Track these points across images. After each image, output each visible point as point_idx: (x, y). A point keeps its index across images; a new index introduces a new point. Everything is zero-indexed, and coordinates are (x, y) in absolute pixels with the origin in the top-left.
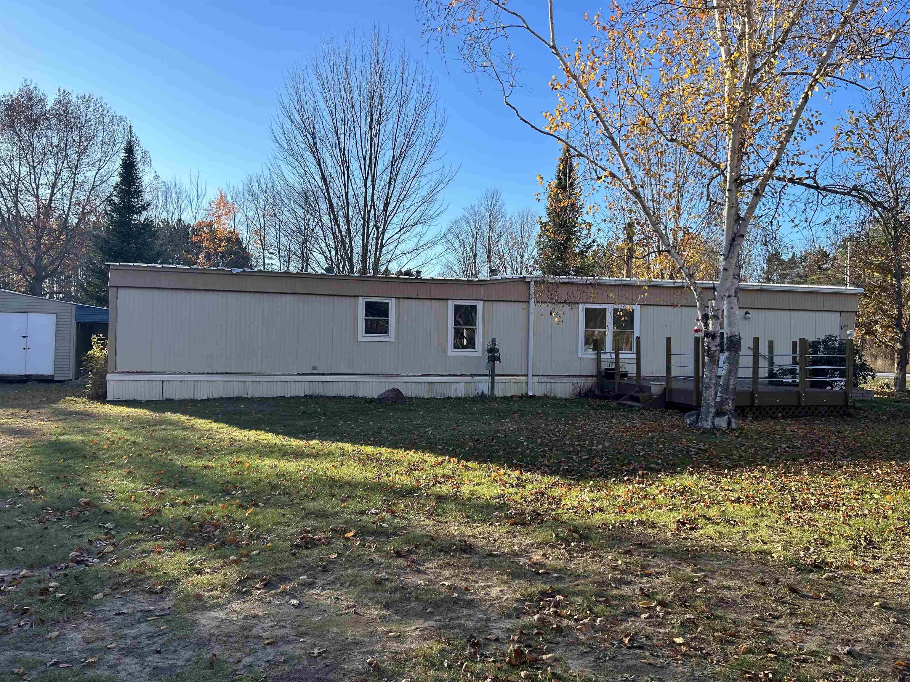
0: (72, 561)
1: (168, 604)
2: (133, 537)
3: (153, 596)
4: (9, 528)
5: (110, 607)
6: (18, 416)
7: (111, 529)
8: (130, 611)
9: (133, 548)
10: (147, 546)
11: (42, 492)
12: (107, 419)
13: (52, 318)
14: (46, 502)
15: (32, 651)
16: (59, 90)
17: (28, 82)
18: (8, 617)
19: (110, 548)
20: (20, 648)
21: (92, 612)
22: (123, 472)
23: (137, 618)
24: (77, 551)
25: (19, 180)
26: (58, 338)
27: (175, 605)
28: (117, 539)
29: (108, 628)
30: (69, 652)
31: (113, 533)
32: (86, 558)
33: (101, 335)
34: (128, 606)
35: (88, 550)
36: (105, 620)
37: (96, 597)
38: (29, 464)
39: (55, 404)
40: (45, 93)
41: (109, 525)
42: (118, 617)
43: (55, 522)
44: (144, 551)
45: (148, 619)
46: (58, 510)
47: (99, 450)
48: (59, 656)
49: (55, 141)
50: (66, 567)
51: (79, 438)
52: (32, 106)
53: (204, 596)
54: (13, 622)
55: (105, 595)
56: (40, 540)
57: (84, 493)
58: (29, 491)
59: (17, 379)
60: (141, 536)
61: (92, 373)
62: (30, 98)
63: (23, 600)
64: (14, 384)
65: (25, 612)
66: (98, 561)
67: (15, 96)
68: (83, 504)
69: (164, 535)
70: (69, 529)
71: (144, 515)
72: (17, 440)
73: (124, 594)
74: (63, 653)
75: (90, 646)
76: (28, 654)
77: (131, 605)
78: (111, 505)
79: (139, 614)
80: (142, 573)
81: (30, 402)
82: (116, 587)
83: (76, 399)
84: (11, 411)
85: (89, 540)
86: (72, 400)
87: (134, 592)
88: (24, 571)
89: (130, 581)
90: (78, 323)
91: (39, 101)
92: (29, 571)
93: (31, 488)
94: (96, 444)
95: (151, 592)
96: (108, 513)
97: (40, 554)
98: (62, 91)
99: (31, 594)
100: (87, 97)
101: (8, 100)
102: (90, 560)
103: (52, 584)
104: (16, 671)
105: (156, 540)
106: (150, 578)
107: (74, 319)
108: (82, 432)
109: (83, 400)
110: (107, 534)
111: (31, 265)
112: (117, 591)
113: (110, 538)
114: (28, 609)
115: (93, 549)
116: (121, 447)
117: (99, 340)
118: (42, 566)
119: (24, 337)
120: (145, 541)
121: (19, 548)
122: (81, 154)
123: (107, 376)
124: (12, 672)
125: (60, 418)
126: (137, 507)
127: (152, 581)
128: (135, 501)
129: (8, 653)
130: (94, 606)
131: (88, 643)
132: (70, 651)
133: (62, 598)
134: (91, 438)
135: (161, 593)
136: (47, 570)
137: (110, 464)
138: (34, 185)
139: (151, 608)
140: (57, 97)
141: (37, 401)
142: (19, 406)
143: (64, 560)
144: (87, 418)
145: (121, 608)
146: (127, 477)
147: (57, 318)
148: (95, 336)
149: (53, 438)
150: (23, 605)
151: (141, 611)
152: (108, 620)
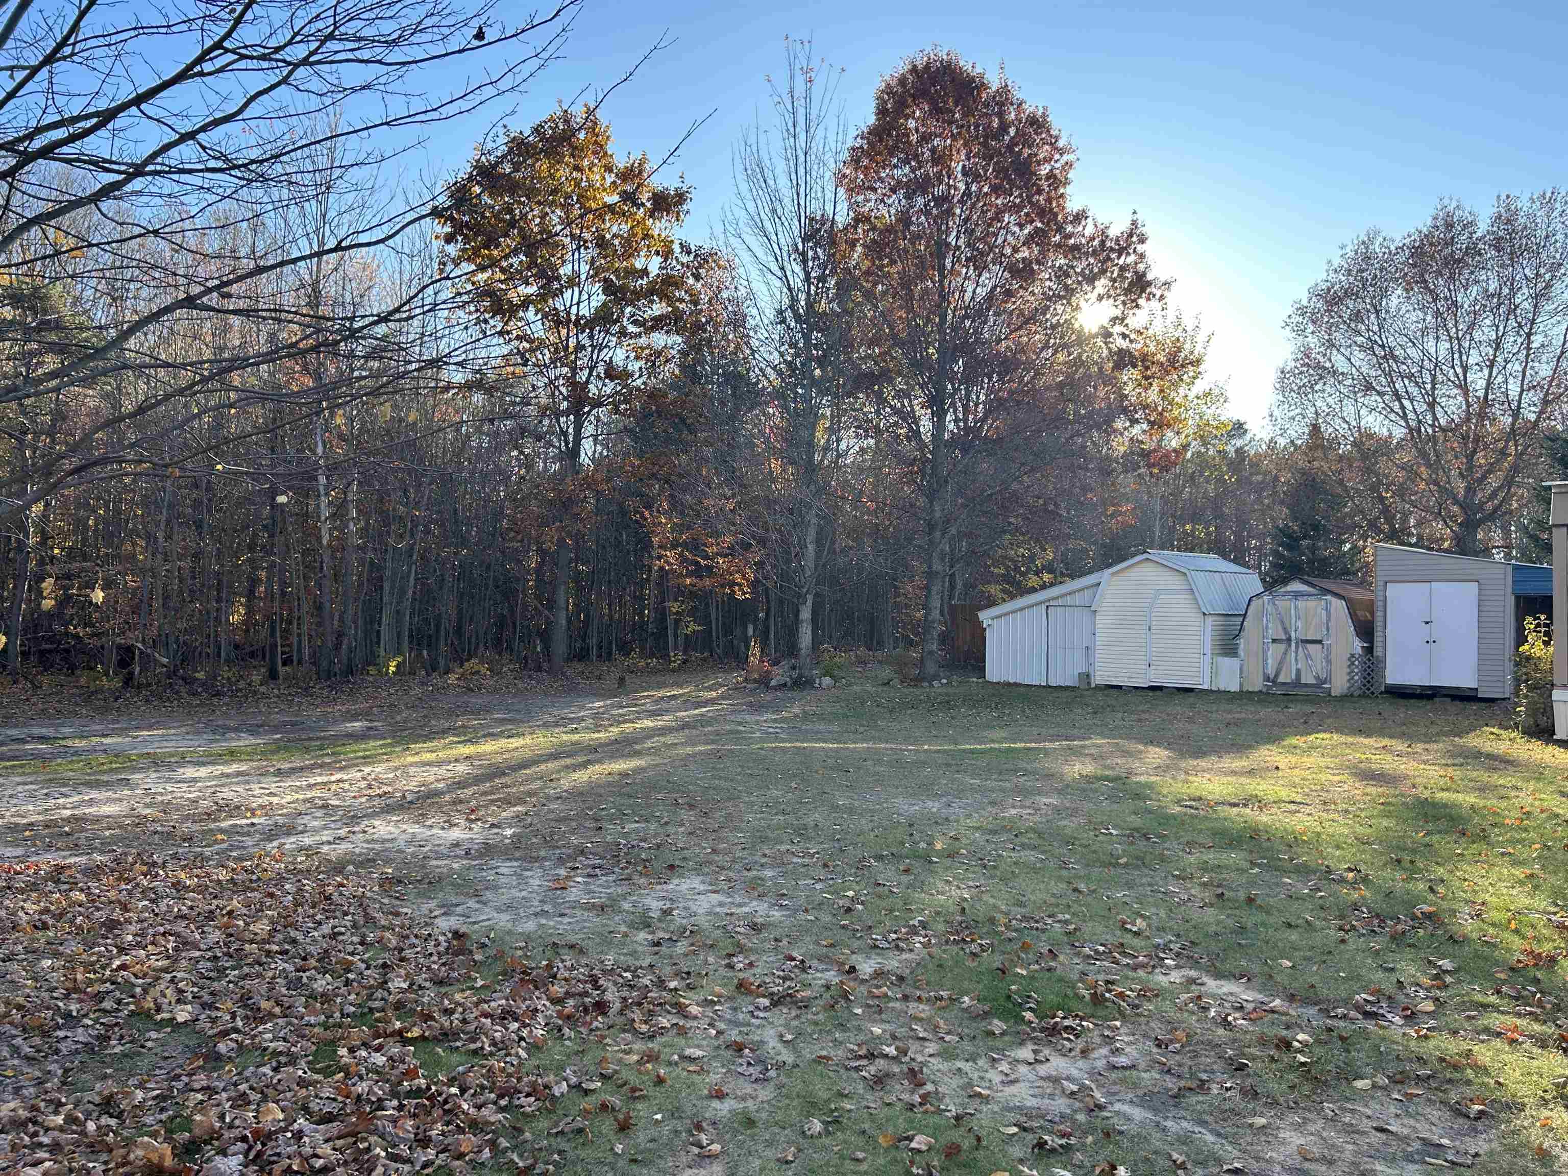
0: (1358, 1008)
1: (1480, 1145)
2: (1479, 998)
3: (1461, 1120)
4: (1289, 926)
5: (1375, 1110)
6: (1391, 752)
7: (1447, 972)
8: (1406, 1131)
9: (1470, 1018)
10: (1495, 1021)
11: (1365, 880)
12: (1538, 773)
13: (1472, 589)
14: (1363, 898)
15: (1219, 1135)
16: (1499, 197)
17: (1446, 202)
18: (1215, 1067)
19: (1429, 1006)
20: (1203, 1123)
21: (1340, 1108)
22: (1519, 873)
23: (1410, 1149)
24: (1371, 994)
25: (1436, 366)
26: (1484, 625)
27: (1491, 1153)
28: (1451, 991)
29: (1350, 1147)
30: (1267, 1161)
31: (1448, 979)
32: (1381, 1011)
33: (1543, 617)
34: (1406, 1121)
35: (1390, 997)
36: (1351, 1130)
37: (1360, 1084)
38: (1369, 831)
39: (1461, 737)
40: (1475, 210)
41: (1446, 964)
42: (1378, 1134)
43: (1364, 935)
44: (1487, 1030)
45: (1427, 1159)
46: (1378, 916)
47: (1494, 825)
48: (1250, 1161)
49: (1493, 286)
50: (1345, 1016)
51: (1471, 799)
52: (1453, 238)
53: (1557, 1157)
54: (1219, 1077)
55: (1374, 1086)
56: (1325, 958)
57: (1431, 897)
58: (1345, 874)
59: (1418, 691)
60: (1493, 999)
61: (1527, 686)
62: (1449, 226)
63: (1249, 1047)
64: (1412, 701)
65: (1241, 1068)
66: (1401, 1022)
67: (1425, 230)
68: (1420, 915)
69: (1539, 1011)
70: (1377, 952)
71: (1519, 961)
72: (1369, 790)
73: (1410, 1097)
74: (1257, 1159)
75: (1307, 1165)
76: (1210, 1138)
77: (1412, 1122)
78: (1469, 928)
79: (1417, 1145)
80: (1456, 1067)
81: (1423, 731)
82: (1399, 1080)
83: (1502, 732)
84: (1386, 742)
85: (1399, 982)
86: (1492, 733)
87: (1429, 1100)
88: (1277, 1002)
89: (1429, 1077)
90: (1518, 598)
91: (1465, 227)
92: (1287, 1004)
93: (1350, 870)
94: (1495, 814)
95: (1459, 1112)
96: (1456, 942)
97: (1314, 980)
98: (1503, 197)
99: (1263, 1042)
100: (1548, 195)
101: (1415, 240)
102: (1389, 1016)
103: (1301, 1037)
104: (1175, 1156)
105: (1519, 1015)
106: (1468, 1083)
107: (1509, 590)
108: (1482, 789)
109: (1512, 735)
110: (1436, 977)
111: (1456, 502)
112: (1399, 1087)
113: (1439, 988)
114: (1247, 1065)
115: (1402, 997)
116: (1539, 826)
117: (1538, 625)
118: (1307, 1002)
119: (1427, 623)
120: (1499, 1012)
121: (1288, 963)
122: (1538, 298)
123: (1554, 692)
124: (1170, 1156)
125: (1456, 761)
126: (1517, 943)
127: (1468, 1091)
128: (1517, 931)
129: (1185, 1124)
130: (1347, 1099)
131: (1307, 1160)
132: (1270, 1161)
133: (1303, 1064)
134: (1492, 802)
135: (1477, 1119)
136: (1312, 1011)
137: (1503, 854)
138: (1459, 370)
139: (1445, 1141)
140: (1495, 210)
141: (1434, 730)
142: (1402, 736)
143: (1346, 1002)
144: (1502, 766)
145: (1392, 1121)
146: (1521, 883)
147: (1480, 590)
148: (1530, 619)
149: (1427, 794)
150: (1243, 1055)
151: (1423, 1139)
152: (1357, 1132)
